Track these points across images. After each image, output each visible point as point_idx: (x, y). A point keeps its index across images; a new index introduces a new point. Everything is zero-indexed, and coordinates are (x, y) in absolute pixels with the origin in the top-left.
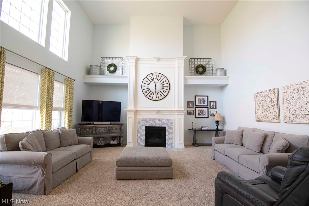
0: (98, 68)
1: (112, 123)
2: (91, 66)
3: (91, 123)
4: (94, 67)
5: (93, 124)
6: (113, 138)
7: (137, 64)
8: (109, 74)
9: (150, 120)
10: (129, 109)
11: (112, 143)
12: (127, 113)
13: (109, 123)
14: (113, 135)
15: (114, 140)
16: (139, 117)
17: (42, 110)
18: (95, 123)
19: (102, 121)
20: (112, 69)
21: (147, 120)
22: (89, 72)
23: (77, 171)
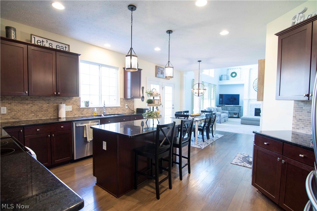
0: (226, 76)
1: (235, 106)
2: (221, 75)
3: (224, 105)
4: (223, 76)
5: (225, 106)
6: (235, 114)
7: (250, 72)
8: (232, 78)
9: (258, 104)
10: (244, 98)
11: (234, 116)
12: (244, 101)
13: (233, 106)
14: (235, 112)
15: (235, 115)
16: (251, 103)
17: (209, 100)
18: (225, 105)
19: (229, 105)
20: (234, 75)
21: (256, 105)
22: (221, 79)
23: (225, 121)
